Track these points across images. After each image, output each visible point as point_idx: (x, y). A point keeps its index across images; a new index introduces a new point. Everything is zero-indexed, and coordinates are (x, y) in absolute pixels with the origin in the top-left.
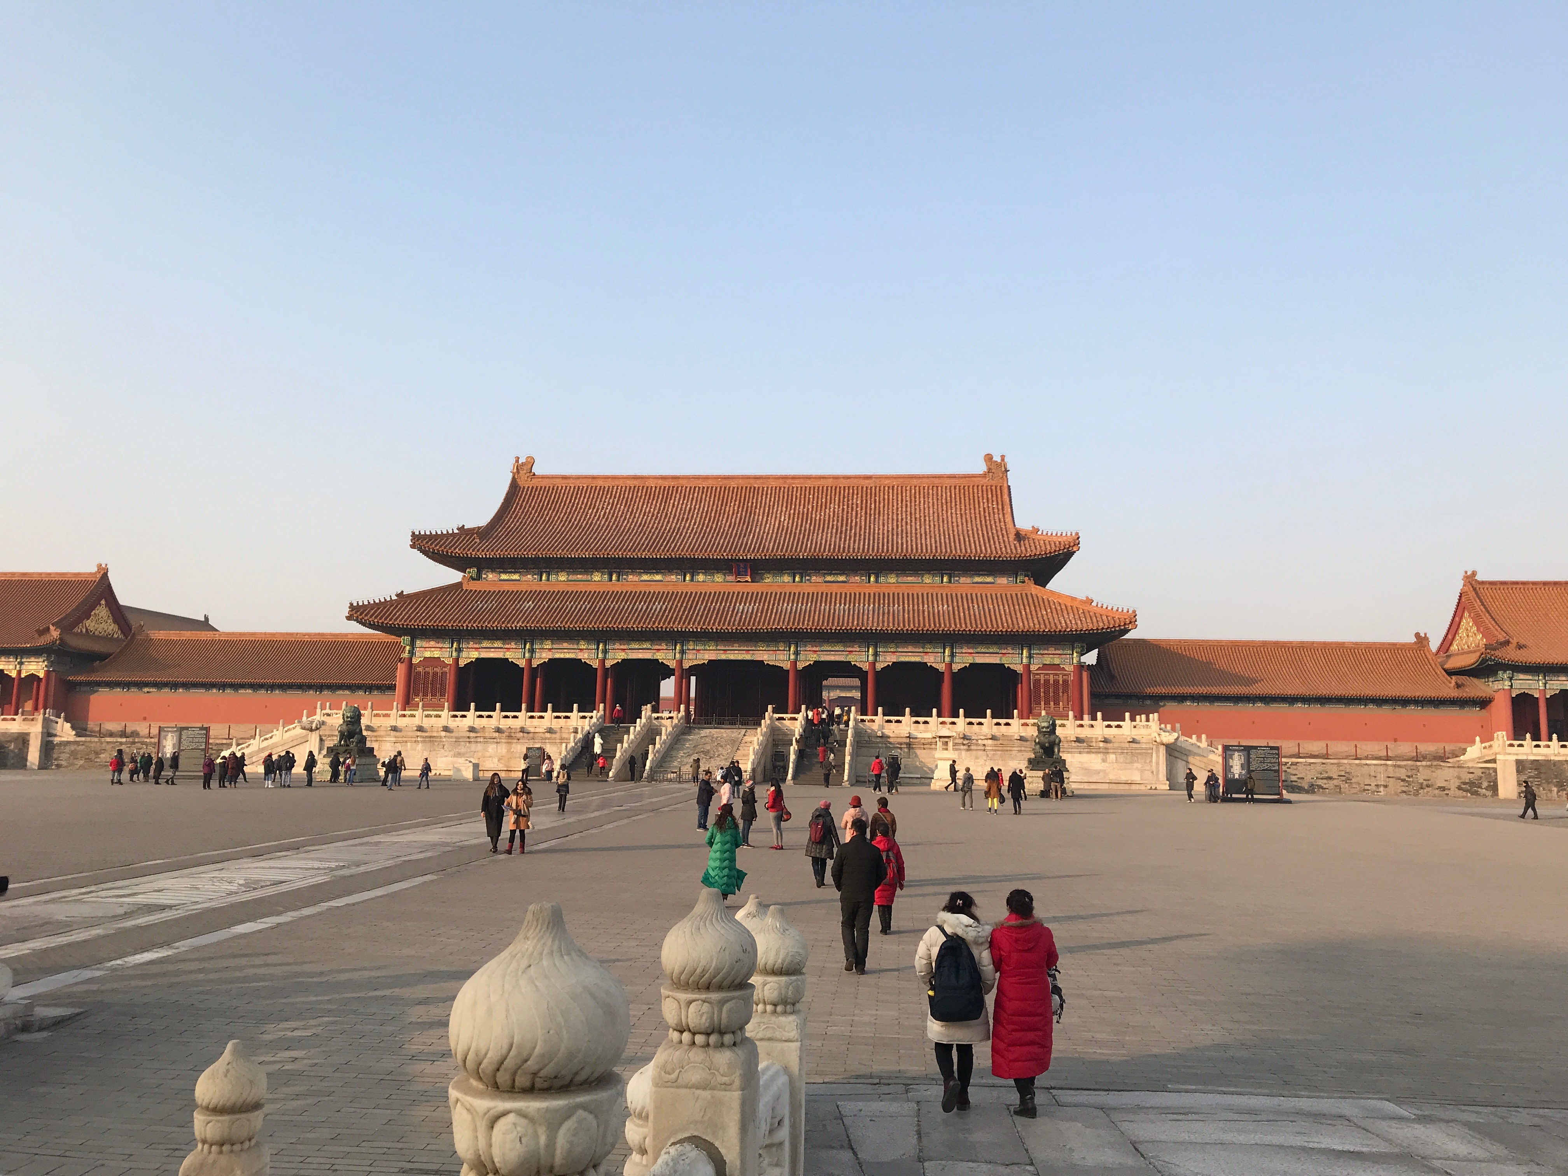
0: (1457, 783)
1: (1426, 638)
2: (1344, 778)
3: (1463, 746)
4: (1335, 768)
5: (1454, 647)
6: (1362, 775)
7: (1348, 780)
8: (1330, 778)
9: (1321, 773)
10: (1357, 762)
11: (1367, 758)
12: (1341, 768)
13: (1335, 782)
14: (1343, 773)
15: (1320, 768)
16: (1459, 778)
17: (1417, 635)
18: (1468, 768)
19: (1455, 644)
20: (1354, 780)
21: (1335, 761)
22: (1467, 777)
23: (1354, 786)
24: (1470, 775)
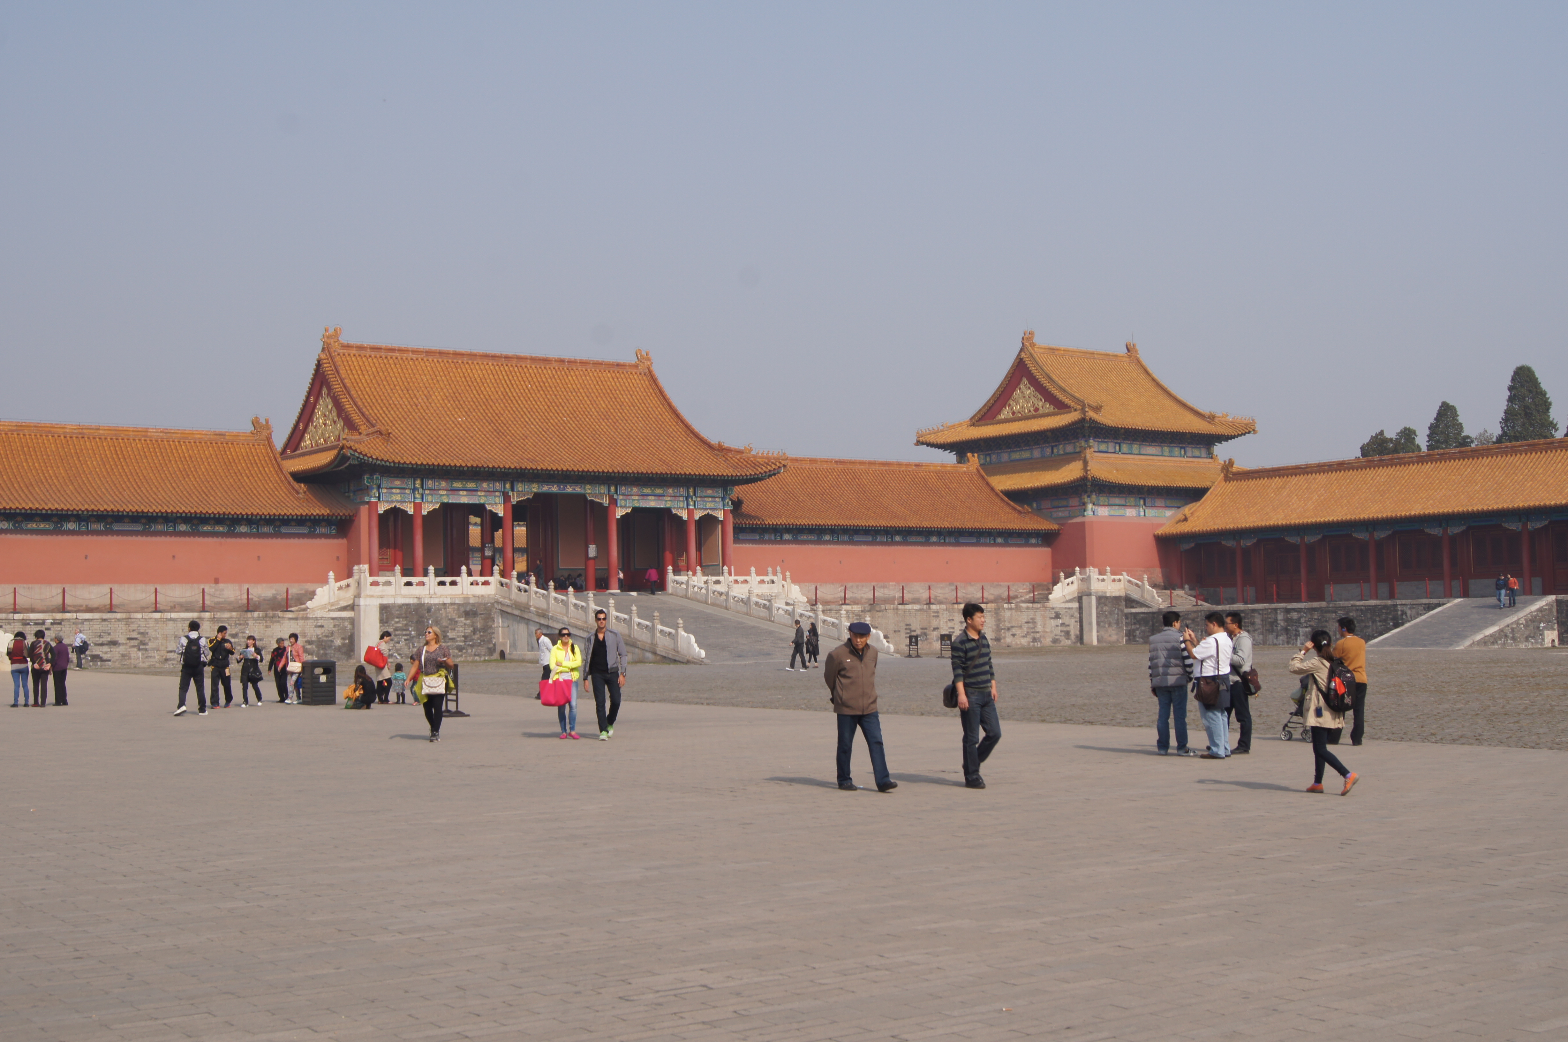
1: (267, 426)
2: (135, 643)
3: (310, 587)
4: (122, 626)
5: (307, 441)
6: (166, 637)
7: (141, 645)
8: (114, 643)
9: (100, 636)
10: (157, 615)
11: (173, 609)
12: (134, 626)
13: (121, 649)
14: (134, 635)
15: (97, 627)
17: (255, 423)
18: (316, 619)
19: (307, 437)
20: (151, 645)
21: (123, 616)
23: (151, 653)
24: (319, 631)
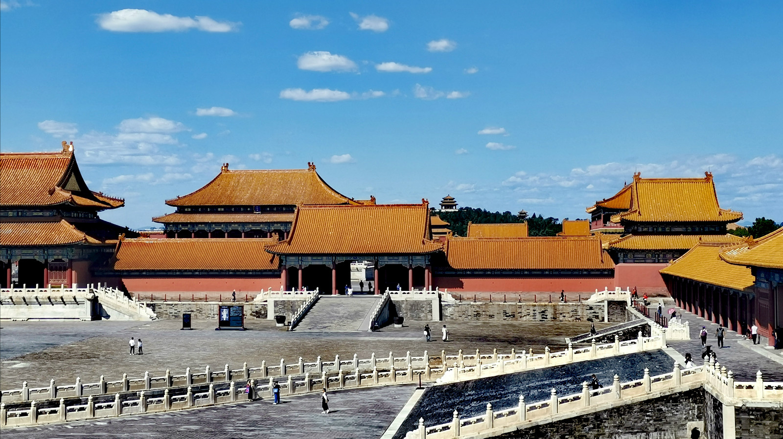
0: (250, 312)
2: (199, 311)
3: (250, 294)
4: (196, 306)
6: (208, 310)
7: (201, 312)
8: (193, 311)
9: (188, 309)
10: (207, 303)
11: (210, 301)
13: (195, 313)
14: (198, 309)
15: (188, 306)
16: (251, 310)
18: (256, 305)
20: (203, 312)
22: (255, 309)
23: (203, 315)
24: (257, 309)
